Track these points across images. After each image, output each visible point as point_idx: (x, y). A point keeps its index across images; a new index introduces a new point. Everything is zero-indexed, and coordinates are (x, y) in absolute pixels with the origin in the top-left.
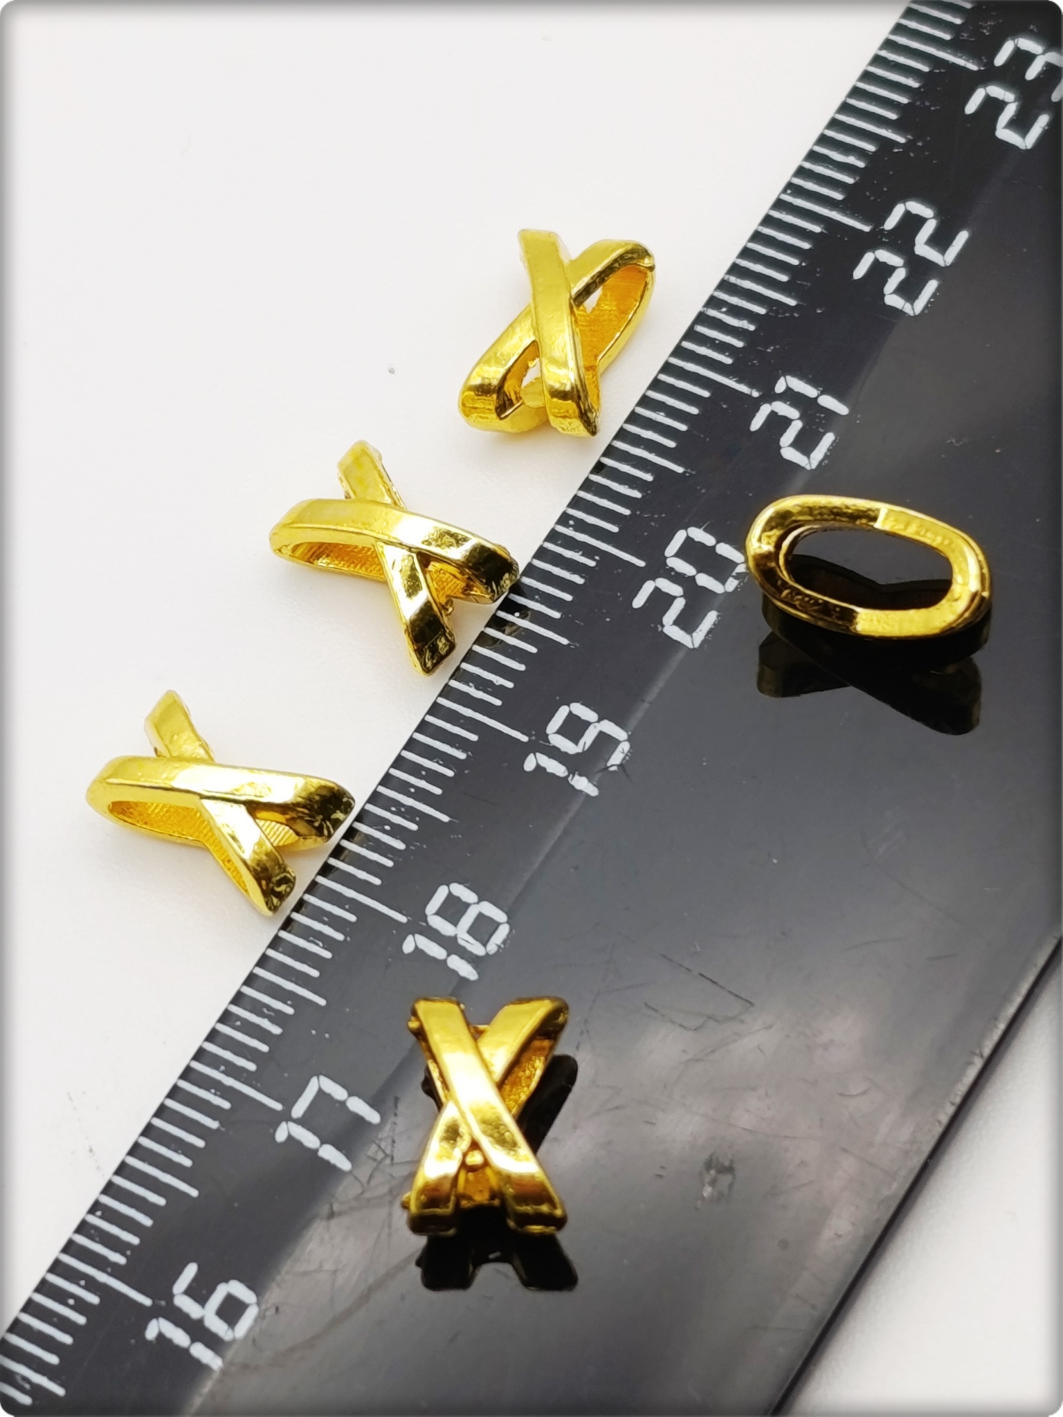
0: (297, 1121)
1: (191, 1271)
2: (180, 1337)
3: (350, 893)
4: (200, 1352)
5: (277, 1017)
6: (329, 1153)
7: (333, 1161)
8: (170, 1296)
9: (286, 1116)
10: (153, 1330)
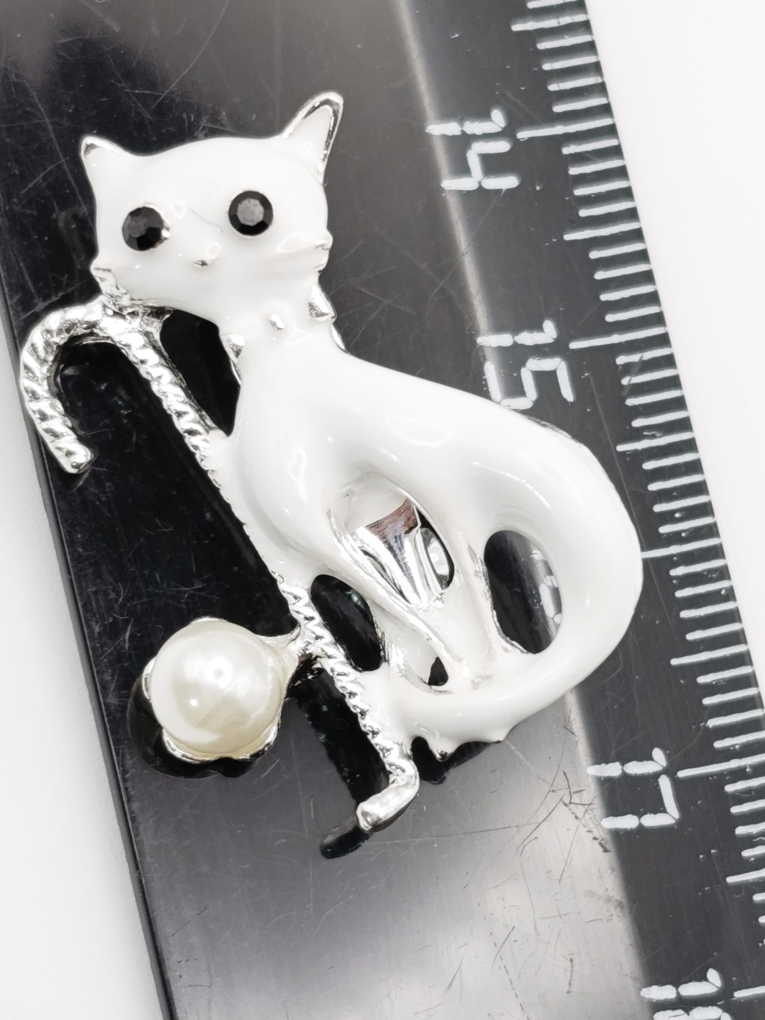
9: (670, 771)
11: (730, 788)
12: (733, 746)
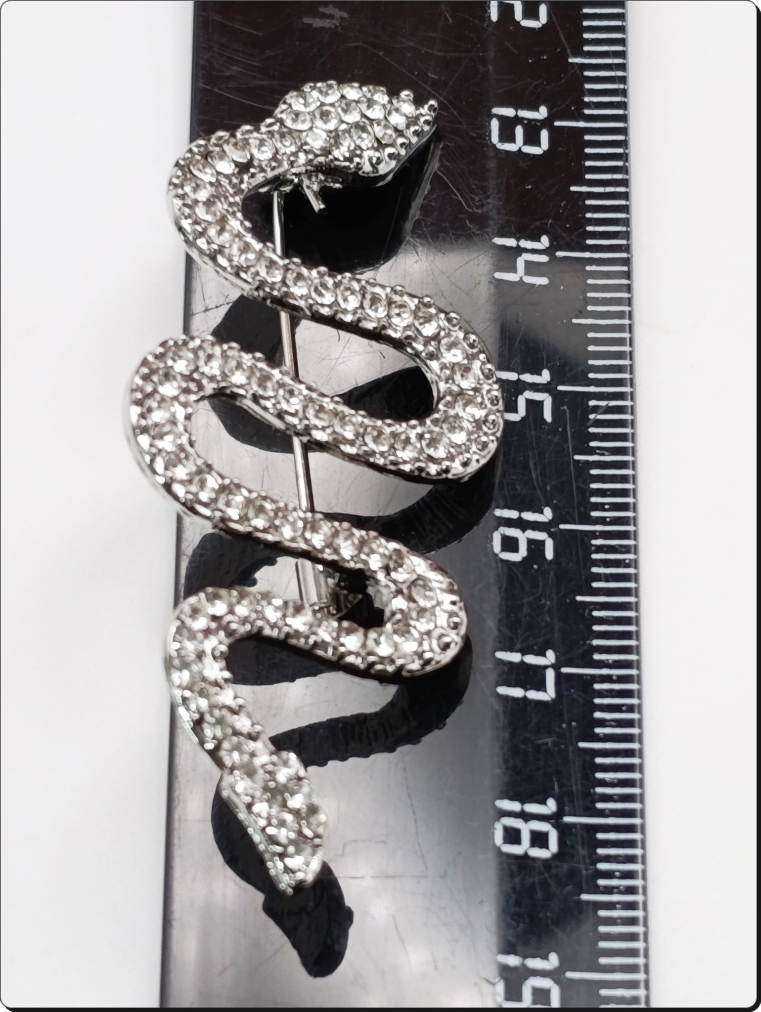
0: (546, 667)
1: (549, 554)
2: (529, 516)
3: (612, 821)
4: (513, 514)
5: (602, 723)
6: (515, 657)
7: (509, 654)
8: (551, 535)
9: (556, 667)
10: (547, 514)
11: (597, 686)
12: (608, 660)
